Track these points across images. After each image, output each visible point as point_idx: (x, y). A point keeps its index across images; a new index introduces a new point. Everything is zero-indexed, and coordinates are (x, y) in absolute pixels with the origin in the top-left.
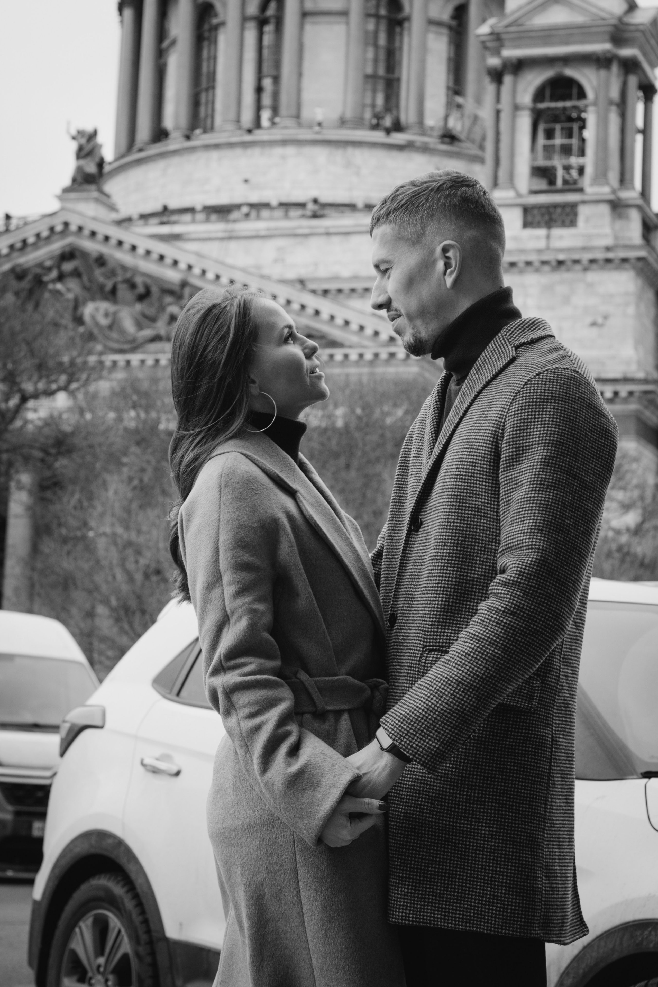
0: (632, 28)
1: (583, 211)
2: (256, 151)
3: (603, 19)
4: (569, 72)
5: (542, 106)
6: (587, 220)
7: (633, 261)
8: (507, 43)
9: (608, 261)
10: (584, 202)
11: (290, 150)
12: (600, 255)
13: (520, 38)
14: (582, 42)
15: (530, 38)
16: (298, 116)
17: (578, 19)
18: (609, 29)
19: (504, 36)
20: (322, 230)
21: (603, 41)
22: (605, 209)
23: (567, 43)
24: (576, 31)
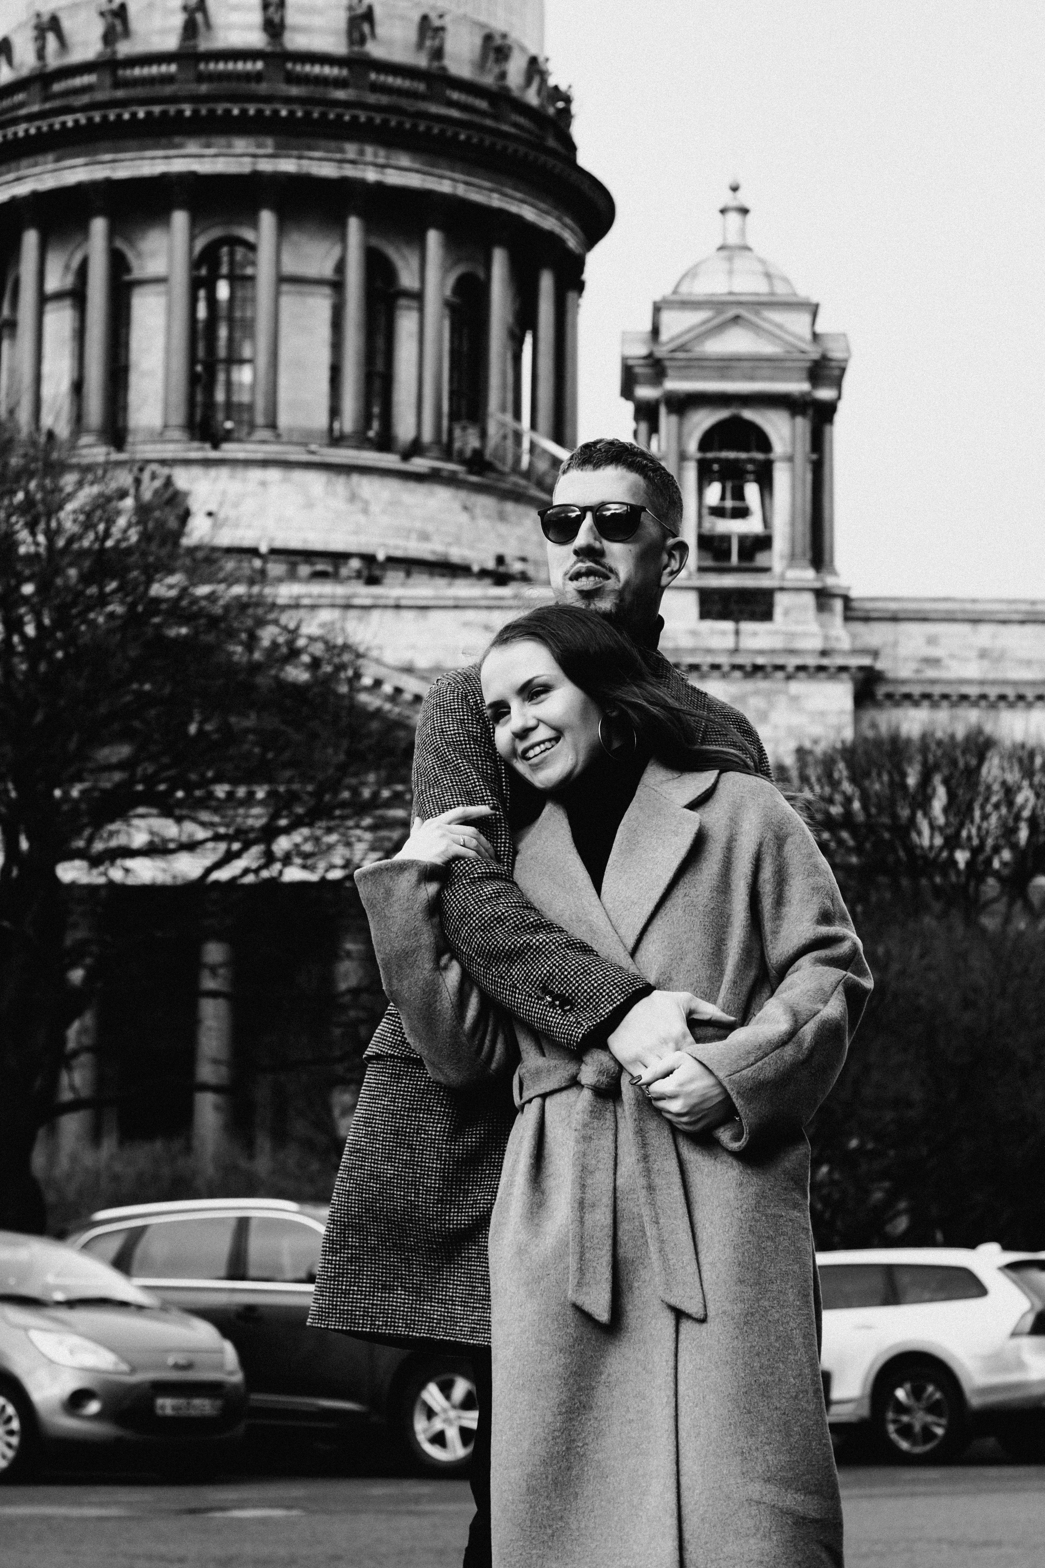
0: (833, 364)
1: (781, 601)
2: (224, 472)
3: (803, 352)
4: (748, 414)
5: (710, 455)
6: (786, 613)
7: (854, 670)
8: (670, 372)
9: (821, 669)
10: (782, 589)
11: (273, 474)
12: (812, 661)
13: (689, 367)
14: (772, 379)
15: (703, 368)
16: (272, 425)
17: (768, 348)
18: (808, 364)
19: (667, 363)
20: (391, 602)
21: (799, 380)
22: (809, 599)
23: (752, 378)
24: (765, 364)
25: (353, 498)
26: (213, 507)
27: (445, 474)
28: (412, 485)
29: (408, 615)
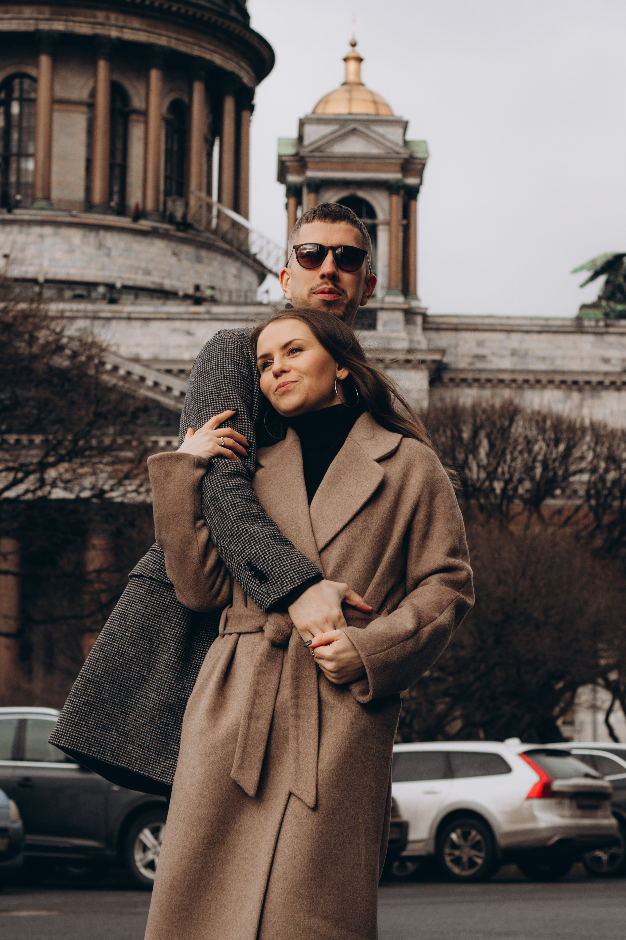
0: (418, 161)
1: (382, 317)
2: (15, 229)
3: (397, 153)
4: (361, 194)
6: (385, 325)
7: (429, 363)
8: (310, 165)
9: (408, 361)
10: (382, 309)
11: (48, 230)
12: (401, 357)
13: (322, 162)
14: (377, 171)
15: (331, 163)
16: (47, 198)
17: (374, 151)
18: (401, 161)
19: (308, 159)
21: (395, 172)
22: (399, 316)
23: (364, 170)
24: (373, 161)
25: (100, 246)
26: (7, 251)
27: (161, 231)
28: (139, 238)
29: (136, 324)
